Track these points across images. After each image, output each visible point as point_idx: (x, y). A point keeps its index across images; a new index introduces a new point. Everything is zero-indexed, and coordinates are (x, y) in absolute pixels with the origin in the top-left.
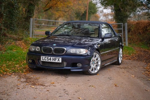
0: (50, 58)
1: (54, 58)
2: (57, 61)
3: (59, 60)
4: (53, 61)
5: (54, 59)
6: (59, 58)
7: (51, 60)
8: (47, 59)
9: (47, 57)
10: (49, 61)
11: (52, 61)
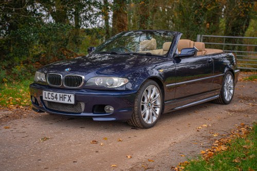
0: (56, 95)
1: (61, 94)
2: (66, 101)
3: (69, 99)
4: (61, 102)
5: (61, 96)
6: (69, 95)
7: (57, 98)
8: (51, 97)
9: (51, 93)
10: (55, 100)
11: (58, 101)
